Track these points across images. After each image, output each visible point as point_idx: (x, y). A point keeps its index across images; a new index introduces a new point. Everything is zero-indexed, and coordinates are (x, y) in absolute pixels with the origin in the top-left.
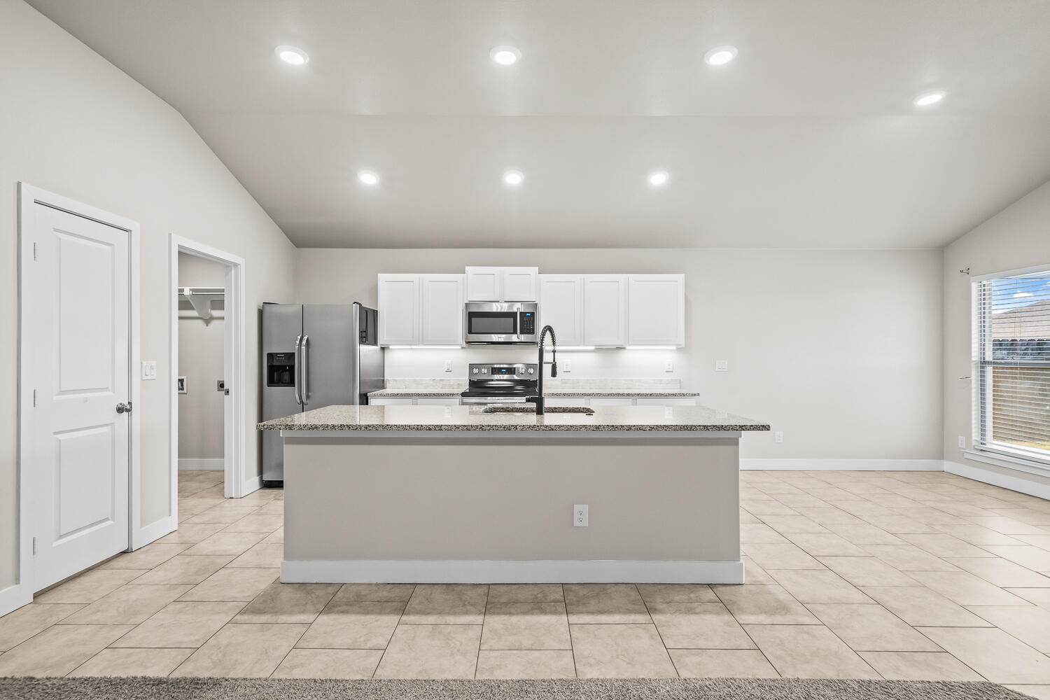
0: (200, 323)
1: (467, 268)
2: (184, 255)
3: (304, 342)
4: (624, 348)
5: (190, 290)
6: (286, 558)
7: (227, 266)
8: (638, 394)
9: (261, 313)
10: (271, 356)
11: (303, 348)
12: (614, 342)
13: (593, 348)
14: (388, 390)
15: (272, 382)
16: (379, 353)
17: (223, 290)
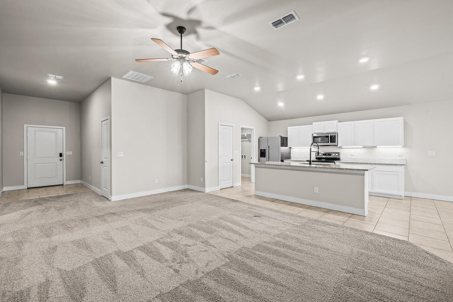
0: (249, 142)
1: (313, 123)
2: (242, 129)
3: (268, 146)
4: (376, 147)
5: (247, 135)
6: (255, 190)
7: (251, 129)
8: (374, 164)
9: (259, 139)
10: (261, 150)
11: (267, 148)
12: (371, 144)
13: (362, 147)
14: (292, 160)
15: (261, 156)
16: (289, 149)
17: (251, 134)
